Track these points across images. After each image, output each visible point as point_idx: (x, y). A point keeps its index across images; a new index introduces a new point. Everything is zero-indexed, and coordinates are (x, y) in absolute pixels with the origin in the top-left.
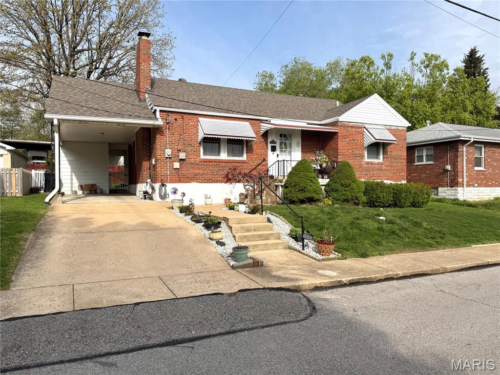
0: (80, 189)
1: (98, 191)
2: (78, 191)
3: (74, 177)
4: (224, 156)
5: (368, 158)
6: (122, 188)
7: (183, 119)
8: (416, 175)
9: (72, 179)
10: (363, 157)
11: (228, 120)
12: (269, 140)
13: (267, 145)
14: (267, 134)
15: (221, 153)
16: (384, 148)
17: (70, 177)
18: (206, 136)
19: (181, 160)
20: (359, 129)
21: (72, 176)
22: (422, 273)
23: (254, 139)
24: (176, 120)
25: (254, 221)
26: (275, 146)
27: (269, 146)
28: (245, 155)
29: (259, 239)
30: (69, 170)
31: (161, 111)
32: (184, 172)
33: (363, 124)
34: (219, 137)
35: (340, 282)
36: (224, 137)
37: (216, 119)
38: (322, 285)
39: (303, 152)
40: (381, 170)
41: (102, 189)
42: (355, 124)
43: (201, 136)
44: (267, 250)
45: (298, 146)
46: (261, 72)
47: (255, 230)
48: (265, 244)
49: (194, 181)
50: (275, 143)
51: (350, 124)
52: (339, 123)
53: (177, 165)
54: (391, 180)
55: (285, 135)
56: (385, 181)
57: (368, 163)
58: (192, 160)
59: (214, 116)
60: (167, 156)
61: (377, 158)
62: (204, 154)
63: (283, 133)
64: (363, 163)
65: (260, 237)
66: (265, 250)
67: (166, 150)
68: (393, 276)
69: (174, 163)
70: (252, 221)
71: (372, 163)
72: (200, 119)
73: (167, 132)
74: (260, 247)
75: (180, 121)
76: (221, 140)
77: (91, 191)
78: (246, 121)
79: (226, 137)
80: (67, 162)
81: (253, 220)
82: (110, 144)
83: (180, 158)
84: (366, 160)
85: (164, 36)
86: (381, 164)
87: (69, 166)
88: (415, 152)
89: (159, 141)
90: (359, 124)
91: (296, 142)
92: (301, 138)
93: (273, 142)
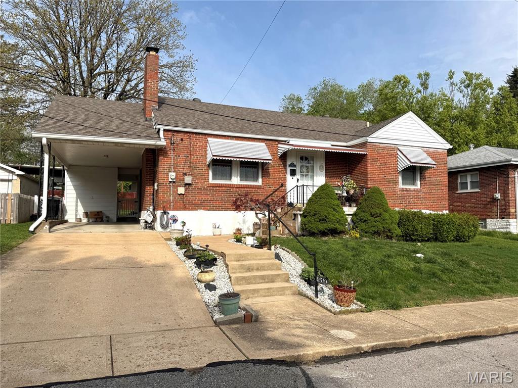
0: (85, 216)
1: (105, 218)
2: (82, 219)
3: (79, 204)
4: (236, 180)
5: (403, 184)
6: (132, 216)
7: (190, 139)
8: (460, 204)
9: (77, 206)
10: (397, 182)
11: (241, 140)
12: (288, 163)
13: (286, 169)
14: (286, 157)
15: (233, 178)
16: (421, 173)
17: (75, 204)
18: (215, 158)
19: (187, 184)
20: (392, 152)
21: (77, 202)
22: (475, 335)
23: (270, 162)
24: (182, 140)
25: (258, 258)
26: (295, 170)
27: (288, 169)
28: (260, 180)
29: (261, 281)
30: (75, 196)
31: (165, 130)
32: (190, 197)
33: (396, 146)
34: (230, 159)
35: (358, 349)
36: (235, 159)
37: (228, 139)
38: (333, 354)
39: (327, 176)
40: (418, 198)
41: (109, 217)
42: (386, 145)
43: (209, 157)
44: (271, 296)
45: (321, 170)
46: (288, 95)
47: (258, 269)
48: (268, 289)
49: (201, 209)
50: (295, 166)
51: (381, 145)
52: (369, 144)
53: (181, 190)
54: (430, 210)
55: (306, 157)
56: (424, 211)
57: (403, 190)
58: (199, 185)
59: (225, 136)
60: (170, 180)
61: (414, 185)
62: (214, 178)
63: (304, 155)
64: (397, 189)
65: (264, 279)
66: (268, 296)
67: (170, 174)
68: (434, 340)
69: (179, 188)
70: (255, 258)
71: (407, 190)
72: (209, 139)
73: (172, 154)
74: (261, 293)
75: (186, 142)
76: (233, 163)
77: (96, 218)
78: (262, 142)
80: (72, 188)
81: (256, 256)
82: (119, 168)
83: (186, 182)
84: (401, 186)
85: (185, 58)
86: (418, 191)
87: (74, 192)
88: (457, 179)
89: (162, 162)
90: (391, 145)
91: (319, 165)
92: (325, 161)
93: (292, 165)
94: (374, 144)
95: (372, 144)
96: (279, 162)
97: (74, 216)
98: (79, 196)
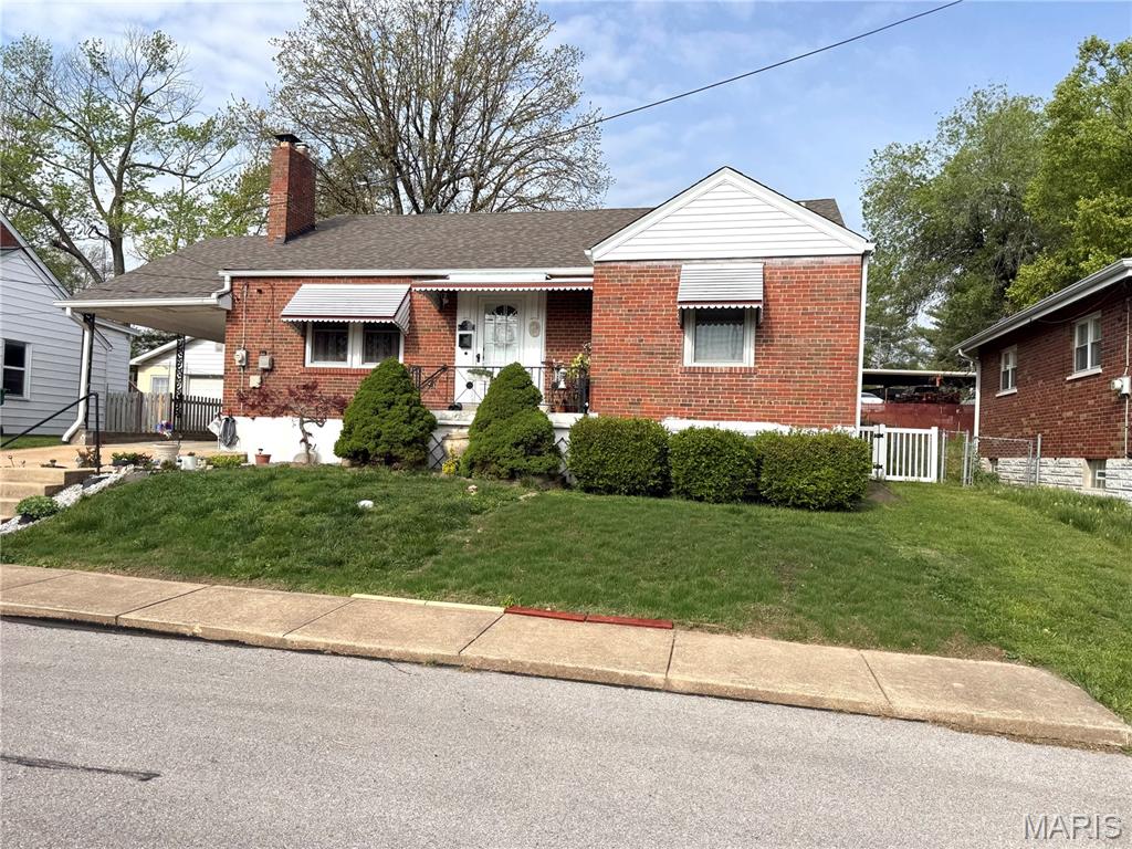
4: (355, 360)
5: (697, 356)
7: (272, 289)
10: (677, 354)
11: (365, 283)
12: (459, 322)
13: (454, 334)
14: (456, 308)
15: (349, 356)
16: (756, 327)
19: (265, 370)
24: (260, 291)
26: (470, 335)
27: (458, 335)
28: (401, 359)
31: (232, 278)
33: (678, 263)
34: (346, 321)
36: (357, 321)
37: (340, 283)
39: (549, 345)
40: (744, 391)
42: (649, 263)
45: (535, 332)
50: (472, 328)
52: (599, 265)
53: (255, 381)
55: (503, 305)
57: (692, 372)
58: (287, 371)
59: (333, 277)
61: (733, 357)
62: (315, 358)
63: (506, 303)
64: (676, 370)
67: (238, 352)
69: (251, 377)
71: (707, 372)
72: (305, 286)
73: (243, 317)
75: (268, 294)
76: (351, 327)
78: (401, 282)
79: (362, 321)
83: (261, 366)
84: (688, 362)
89: (231, 335)
90: (664, 263)
91: (528, 322)
93: (463, 327)
94: (613, 264)
95: (607, 265)
96: (440, 321)
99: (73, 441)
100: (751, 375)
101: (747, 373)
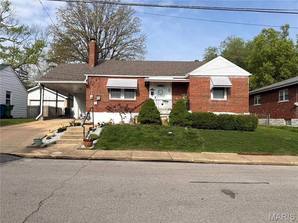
3: (80, 111)
5: (214, 97)
7: (100, 80)
9: (78, 111)
10: (210, 97)
11: (125, 79)
12: (150, 89)
13: (149, 92)
14: (149, 85)
15: (121, 97)
16: (227, 91)
17: (78, 110)
18: (108, 88)
19: (98, 100)
20: (206, 80)
21: (79, 110)
23: (136, 88)
24: (96, 80)
26: (153, 92)
27: (150, 92)
28: (135, 97)
30: (78, 107)
31: (88, 76)
32: (100, 106)
33: (209, 76)
34: (120, 88)
36: (123, 88)
37: (118, 78)
39: (173, 94)
40: (225, 105)
42: (203, 76)
45: (169, 91)
49: (105, 111)
50: (154, 90)
51: (199, 77)
52: (191, 76)
53: (96, 103)
54: (234, 112)
55: (161, 85)
57: (213, 101)
58: (104, 101)
60: (91, 99)
61: (222, 98)
62: (112, 97)
63: (159, 84)
64: (209, 101)
67: (91, 96)
69: (94, 102)
71: (217, 101)
72: (109, 79)
73: (91, 87)
75: (98, 81)
76: (121, 90)
78: (136, 79)
79: (124, 88)
80: (77, 103)
83: (97, 99)
84: (212, 98)
86: (225, 102)
87: (77, 105)
88: (279, 94)
89: (88, 91)
90: (206, 76)
91: (168, 89)
92: (172, 87)
93: (152, 90)
94: (194, 76)
95: (193, 76)
96: (145, 88)
97: (77, 116)
98: (80, 107)
99: (39, 120)
100: (226, 102)
101: (225, 101)
